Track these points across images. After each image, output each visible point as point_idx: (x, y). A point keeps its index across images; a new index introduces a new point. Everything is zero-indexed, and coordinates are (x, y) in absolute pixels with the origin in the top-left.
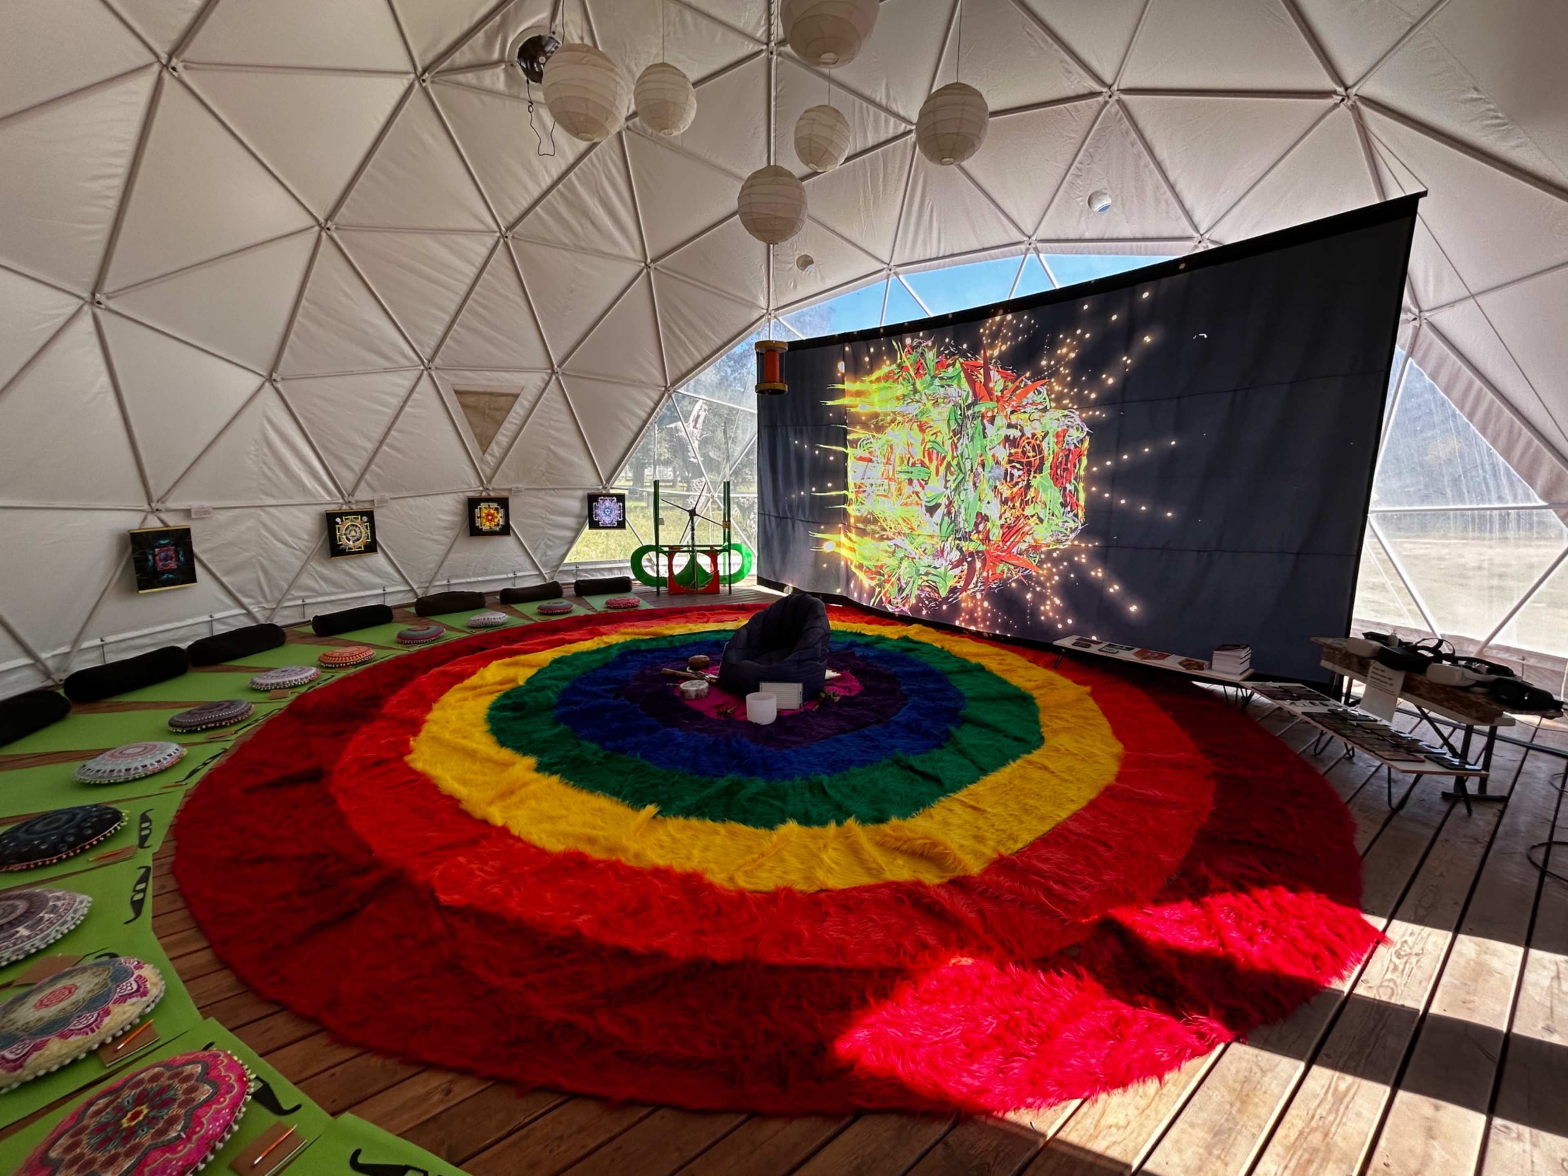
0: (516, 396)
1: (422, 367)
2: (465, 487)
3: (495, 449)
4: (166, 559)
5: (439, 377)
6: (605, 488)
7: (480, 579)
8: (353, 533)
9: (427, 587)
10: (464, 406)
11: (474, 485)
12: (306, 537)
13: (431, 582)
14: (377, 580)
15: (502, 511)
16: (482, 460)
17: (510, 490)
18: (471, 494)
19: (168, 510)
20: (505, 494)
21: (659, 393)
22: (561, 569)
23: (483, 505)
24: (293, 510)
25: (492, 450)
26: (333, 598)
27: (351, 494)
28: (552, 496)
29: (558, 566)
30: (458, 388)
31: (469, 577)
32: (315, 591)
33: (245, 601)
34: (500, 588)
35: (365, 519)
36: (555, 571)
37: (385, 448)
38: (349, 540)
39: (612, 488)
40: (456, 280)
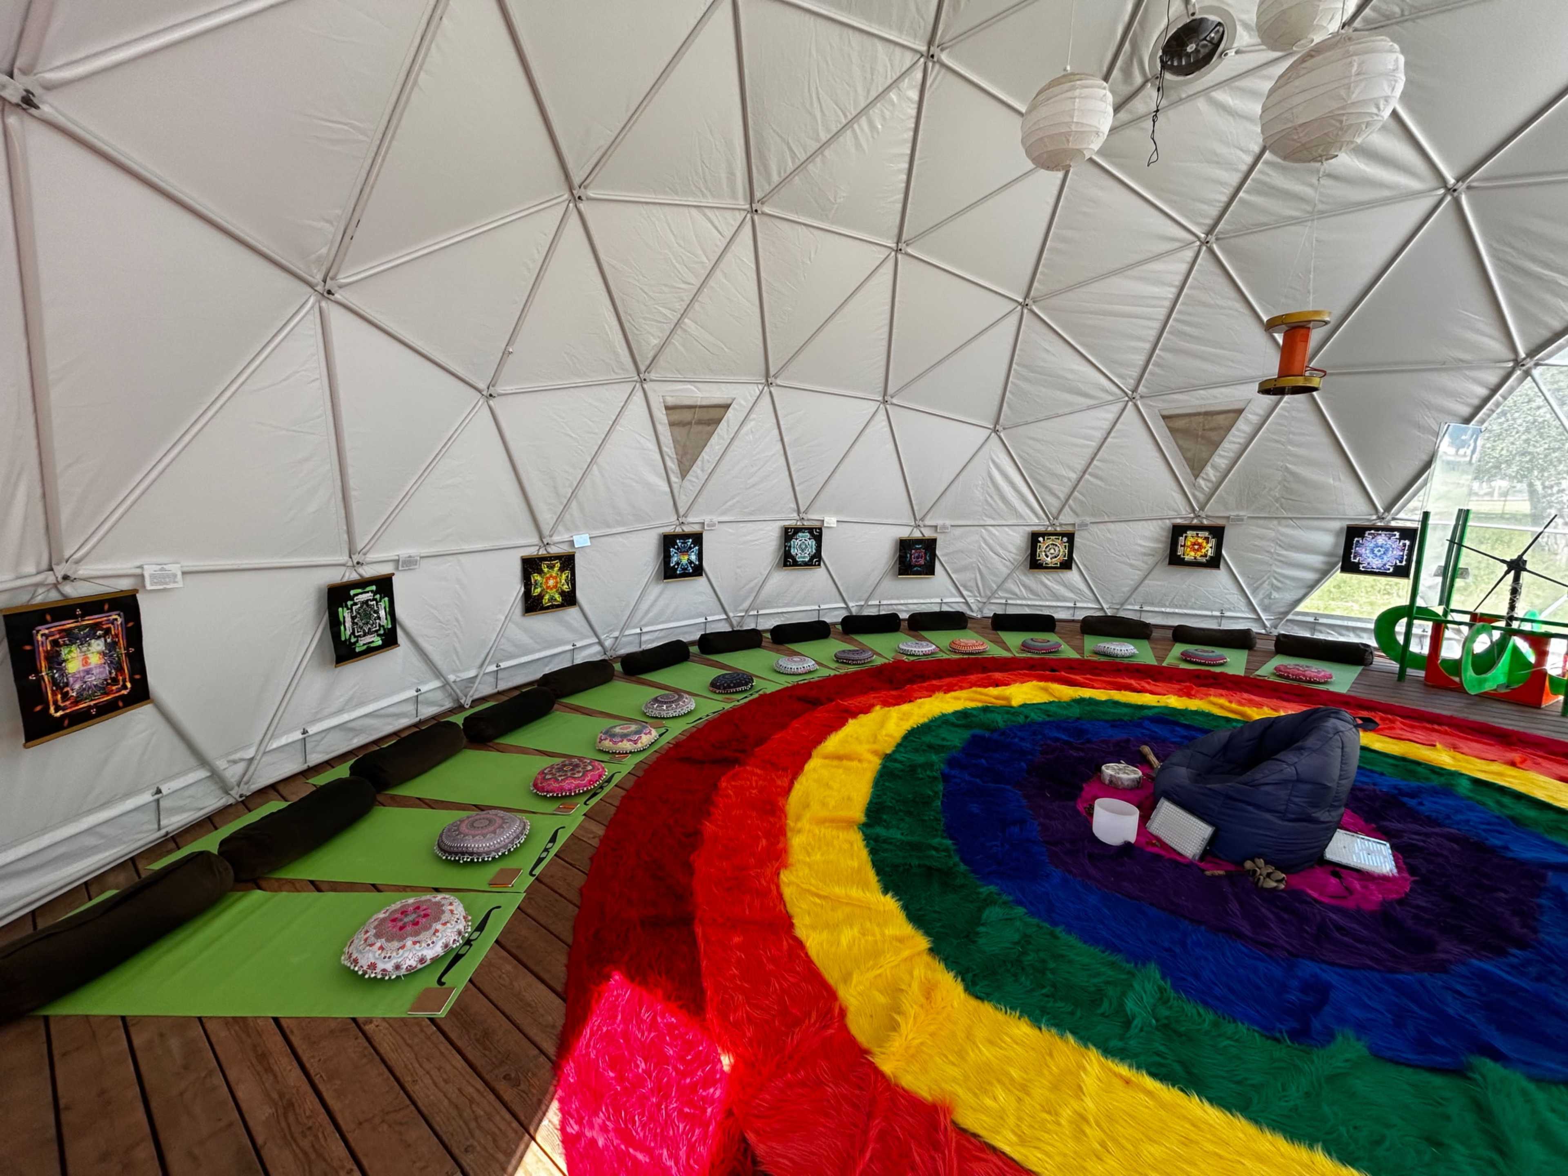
0: (1240, 412)
1: (1127, 399)
2: (1172, 514)
3: (1210, 472)
4: (918, 558)
5: (1144, 405)
6: (1381, 518)
7: (1177, 611)
8: (1052, 551)
9: (1118, 609)
10: (1172, 430)
11: (1184, 512)
12: (1014, 551)
13: (1122, 604)
14: (1071, 595)
15: (1213, 542)
16: (1194, 486)
17: (1228, 518)
18: (1179, 521)
19: (925, 526)
20: (1220, 522)
22: (1290, 617)
23: (1189, 533)
24: (1006, 529)
25: (1207, 474)
26: (1029, 603)
27: (1056, 518)
28: (1287, 526)
29: (1287, 613)
30: (1166, 413)
31: (1164, 606)
32: (1016, 595)
33: (965, 593)
35: (1065, 539)
36: (1281, 619)
37: (1087, 476)
38: (1047, 556)
39: (1394, 519)
40: (1154, 306)
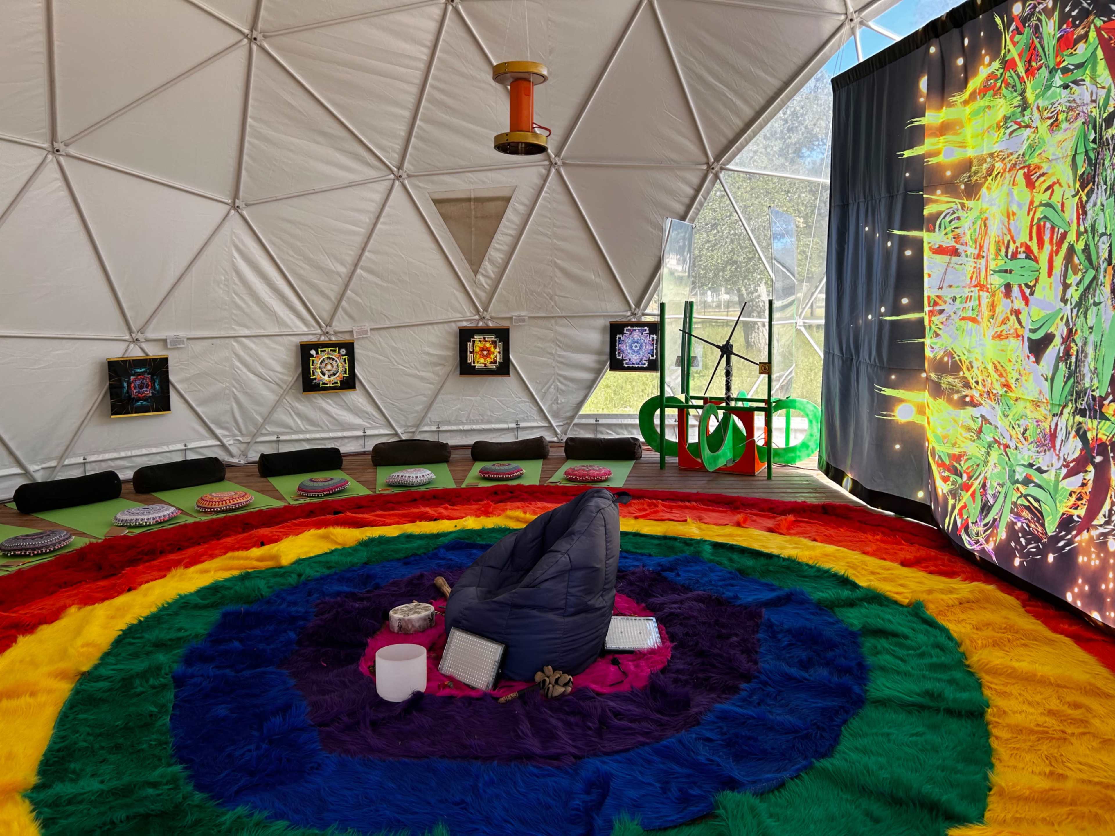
0: (507, 200)
1: (392, 176)
2: (458, 316)
3: (488, 267)
4: (141, 387)
5: (411, 184)
6: (634, 314)
7: (475, 427)
8: (329, 367)
9: (414, 432)
10: (445, 217)
11: (469, 314)
12: (279, 368)
13: (418, 426)
14: (358, 421)
15: (500, 345)
16: (475, 283)
17: (511, 318)
18: (465, 324)
19: (147, 341)
20: (505, 324)
21: (700, 174)
22: (576, 421)
23: (477, 337)
24: (266, 340)
25: (485, 270)
26: (308, 436)
27: (329, 325)
28: (562, 326)
29: (572, 417)
30: (437, 196)
31: (463, 424)
32: (291, 428)
33: (218, 432)
34: (471, 440)
35: (343, 351)
36: (569, 424)
37: (359, 271)
38: (324, 374)
39: (644, 314)
40: (407, 67)
